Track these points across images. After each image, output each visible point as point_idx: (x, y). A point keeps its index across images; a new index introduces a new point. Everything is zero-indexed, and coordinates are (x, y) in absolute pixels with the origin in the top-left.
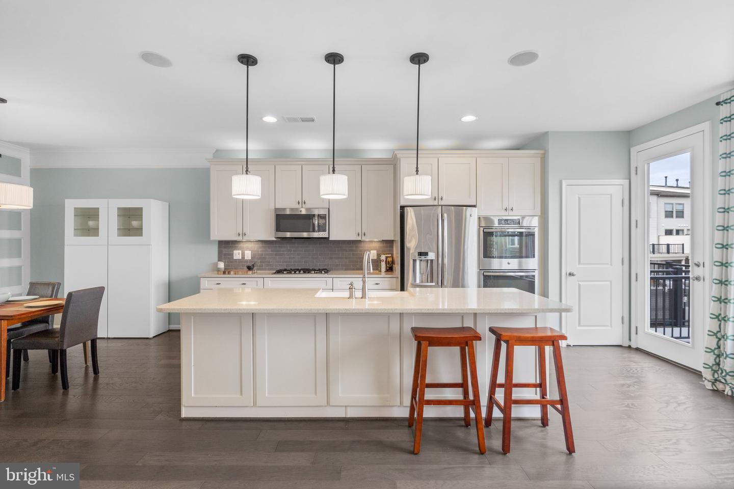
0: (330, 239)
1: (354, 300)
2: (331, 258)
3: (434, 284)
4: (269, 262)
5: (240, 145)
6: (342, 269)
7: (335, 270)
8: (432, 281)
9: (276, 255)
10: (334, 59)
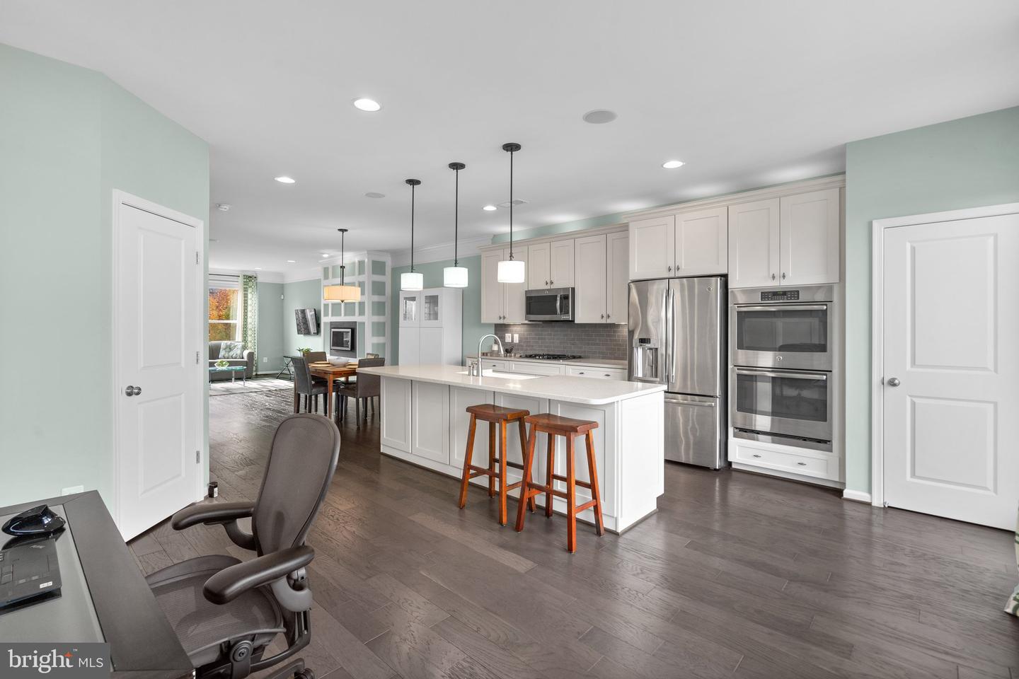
0: (576, 322)
1: (472, 377)
2: (588, 344)
3: (658, 379)
4: (532, 346)
5: (506, 229)
6: (599, 358)
7: (592, 358)
8: (656, 376)
9: (539, 339)
10: (457, 166)
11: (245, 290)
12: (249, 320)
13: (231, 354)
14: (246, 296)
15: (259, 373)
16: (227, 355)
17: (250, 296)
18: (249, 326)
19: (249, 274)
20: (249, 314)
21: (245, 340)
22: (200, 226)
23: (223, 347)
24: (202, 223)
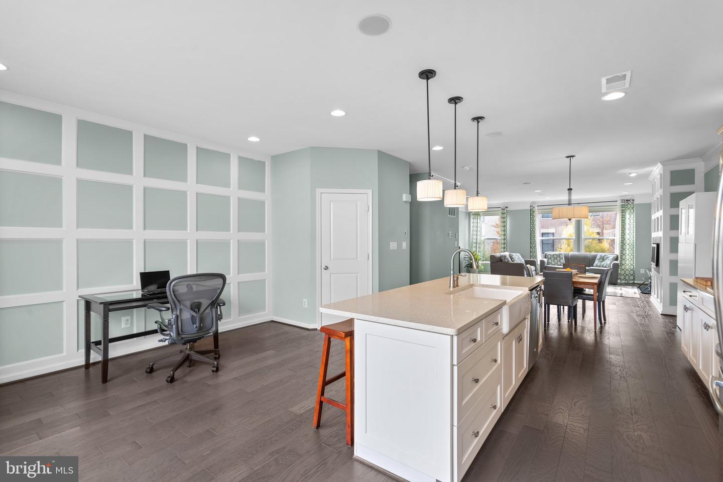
11: (623, 212)
12: (627, 237)
13: (603, 263)
14: (623, 217)
15: (636, 282)
16: (599, 264)
17: (627, 216)
18: (627, 242)
19: (628, 198)
20: (627, 232)
21: (622, 253)
22: (370, 192)
23: (598, 257)
24: (371, 191)
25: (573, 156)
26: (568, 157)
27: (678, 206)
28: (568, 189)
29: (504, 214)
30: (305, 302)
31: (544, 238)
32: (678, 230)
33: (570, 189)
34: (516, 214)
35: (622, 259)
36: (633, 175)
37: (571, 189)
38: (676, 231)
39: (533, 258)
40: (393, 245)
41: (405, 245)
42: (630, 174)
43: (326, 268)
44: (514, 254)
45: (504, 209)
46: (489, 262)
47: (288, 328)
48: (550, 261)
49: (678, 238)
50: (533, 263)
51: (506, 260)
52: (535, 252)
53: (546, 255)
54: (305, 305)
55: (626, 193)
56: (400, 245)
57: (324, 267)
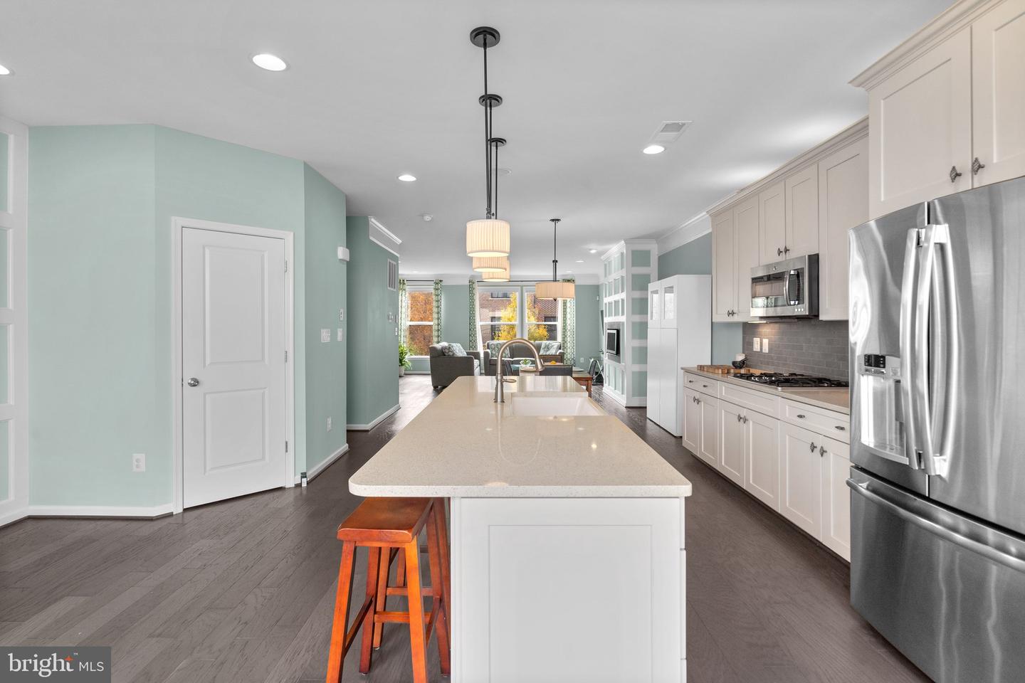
0: (821, 318)
4: (785, 360)
12: (568, 322)
19: (568, 278)
20: (568, 316)
21: (563, 340)
22: (289, 237)
23: (543, 346)
24: (292, 234)
25: (558, 220)
26: (553, 220)
27: (647, 289)
28: (553, 261)
29: (437, 289)
30: (137, 461)
31: (493, 323)
32: (647, 314)
33: (555, 262)
34: (452, 290)
35: (564, 348)
36: (593, 252)
37: (557, 261)
38: (645, 316)
39: (473, 349)
40: (325, 336)
41: (341, 334)
42: (590, 250)
43: (195, 383)
44: (454, 344)
45: (437, 284)
46: (429, 357)
47: (92, 524)
48: (494, 353)
49: (647, 323)
50: (477, 356)
51: (451, 354)
52: (475, 341)
53: (488, 345)
54: (137, 466)
55: (569, 272)
56: (334, 335)
57: (188, 380)
